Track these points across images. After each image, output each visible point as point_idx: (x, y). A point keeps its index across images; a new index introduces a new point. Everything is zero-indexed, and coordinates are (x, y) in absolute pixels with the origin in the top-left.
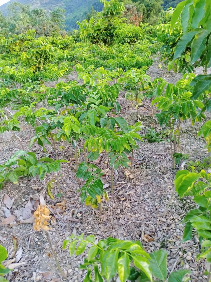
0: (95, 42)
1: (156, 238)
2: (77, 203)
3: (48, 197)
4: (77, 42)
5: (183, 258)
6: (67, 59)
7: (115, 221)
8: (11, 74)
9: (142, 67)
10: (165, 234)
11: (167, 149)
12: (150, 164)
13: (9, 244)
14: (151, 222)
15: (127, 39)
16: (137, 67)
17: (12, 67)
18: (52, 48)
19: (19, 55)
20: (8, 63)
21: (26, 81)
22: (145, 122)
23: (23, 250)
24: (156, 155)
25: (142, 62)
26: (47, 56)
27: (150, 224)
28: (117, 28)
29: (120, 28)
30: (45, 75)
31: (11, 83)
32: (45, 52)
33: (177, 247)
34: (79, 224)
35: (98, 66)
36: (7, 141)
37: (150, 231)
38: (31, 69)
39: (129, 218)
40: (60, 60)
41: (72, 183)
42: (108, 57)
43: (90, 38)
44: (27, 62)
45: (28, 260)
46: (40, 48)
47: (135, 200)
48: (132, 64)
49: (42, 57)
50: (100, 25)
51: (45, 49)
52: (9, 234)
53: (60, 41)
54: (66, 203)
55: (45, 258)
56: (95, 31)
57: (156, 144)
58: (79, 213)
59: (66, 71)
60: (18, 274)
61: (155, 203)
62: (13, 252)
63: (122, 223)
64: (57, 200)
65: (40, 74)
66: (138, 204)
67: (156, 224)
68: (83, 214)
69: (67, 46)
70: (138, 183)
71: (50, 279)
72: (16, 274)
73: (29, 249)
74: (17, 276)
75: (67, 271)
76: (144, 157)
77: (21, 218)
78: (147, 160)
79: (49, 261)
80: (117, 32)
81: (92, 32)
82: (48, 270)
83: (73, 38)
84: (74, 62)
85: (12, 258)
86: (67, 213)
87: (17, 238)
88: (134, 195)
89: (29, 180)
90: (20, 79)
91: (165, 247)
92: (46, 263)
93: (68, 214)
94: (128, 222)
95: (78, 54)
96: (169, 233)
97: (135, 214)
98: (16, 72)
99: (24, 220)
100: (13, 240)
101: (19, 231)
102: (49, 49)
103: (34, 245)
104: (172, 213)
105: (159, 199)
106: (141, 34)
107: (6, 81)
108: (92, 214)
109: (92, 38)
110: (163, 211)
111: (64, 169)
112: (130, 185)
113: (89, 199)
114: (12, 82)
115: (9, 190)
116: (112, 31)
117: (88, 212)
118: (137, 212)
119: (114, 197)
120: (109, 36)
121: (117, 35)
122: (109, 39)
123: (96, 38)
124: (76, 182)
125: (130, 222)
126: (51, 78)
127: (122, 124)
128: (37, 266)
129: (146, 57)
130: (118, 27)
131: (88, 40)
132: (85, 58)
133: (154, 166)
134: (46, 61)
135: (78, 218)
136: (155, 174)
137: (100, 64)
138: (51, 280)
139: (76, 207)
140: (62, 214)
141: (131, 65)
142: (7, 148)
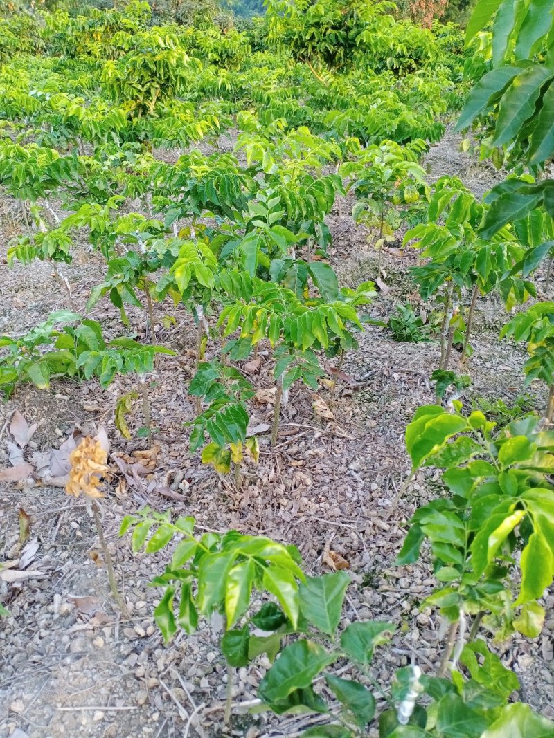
0: (304, 58)
1: (355, 563)
2: (184, 458)
3: (118, 433)
4: (259, 50)
5: (408, 616)
6: (224, 93)
7: (269, 511)
8: (70, 114)
9: (412, 141)
10: (378, 557)
11: (433, 361)
12: (381, 393)
13: (9, 527)
14: (352, 526)
15: (392, 61)
16: (400, 141)
17: (76, 96)
18: (186, 59)
19: (99, 67)
20: (68, 84)
21: (105, 138)
22: (396, 287)
23: (41, 545)
24: (402, 372)
25: (415, 129)
26: (169, 77)
27: (348, 530)
28: (368, 27)
29: (376, 27)
30: (157, 127)
31: (68, 140)
32: (166, 66)
33: (400, 590)
34: (181, 505)
35: (300, 122)
36: (40, 285)
37: (346, 545)
38: (123, 109)
39: (302, 509)
40: (205, 93)
41: (180, 409)
42: (331, 103)
43: (293, 44)
44: (116, 89)
45: (49, 567)
46: (154, 56)
47: (326, 471)
48: (388, 130)
49: (156, 79)
50: (323, 13)
51: (167, 58)
52: (12, 503)
53: (212, 42)
54: (160, 453)
55: (87, 567)
56: (309, 26)
57: (410, 346)
58: (185, 481)
59: (215, 125)
60: (21, 595)
61: (373, 484)
62: (15, 545)
63: (283, 518)
64: (138, 443)
65: (146, 125)
66: (332, 480)
67: (363, 532)
68: (194, 484)
69: (228, 56)
70: (340, 432)
71: (91, 614)
72: (17, 593)
73: (53, 544)
74: (18, 598)
75: (134, 604)
76: (370, 373)
77: (46, 472)
78: (375, 382)
79: (95, 575)
80: (365, 36)
81: (299, 28)
82: (90, 594)
83: (248, 39)
84: (241, 103)
85: (12, 559)
86: (156, 475)
87: (30, 515)
88: (326, 458)
89: (79, 388)
90: (91, 132)
91: (372, 586)
92: (88, 579)
93: (159, 479)
94: (297, 518)
95: (254, 83)
96: (390, 556)
97: (319, 502)
98: (84, 110)
99: (53, 477)
100: (19, 518)
101: (38, 500)
102: (177, 61)
103: (68, 536)
104: (407, 513)
105: (383, 478)
106: (432, 50)
107: (55, 130)
108: (215, 486)
109: (296, 46)
110: (388, 505)
111: (167, 373)
112: (320, 434)
113: (213, 450)
114: (70, 136)
115: (27, 404)
116: (352, 33)
117: (208, 481)
118: (323, 499)
119: (276, 455)
120: (342, 45)
121: (364, 47)
122: (342, 53)
123: (307, 47)
124: (191, 409)
125: (303, 519)
126: (171, 138)
127: (325, 282)
128: (67, 583)
129: (429, 115)
130: (370, 24)
131: (286, 48)
132: (268, 98)
133: (390, 398)
134: (165, 90)
135: (181, 492)
136: (388, 417)
137: (305, 118)
138: (94, 616)
139: (182, 465)
140: (146, 477)
141: (385, 133)
142: (37, 304)
